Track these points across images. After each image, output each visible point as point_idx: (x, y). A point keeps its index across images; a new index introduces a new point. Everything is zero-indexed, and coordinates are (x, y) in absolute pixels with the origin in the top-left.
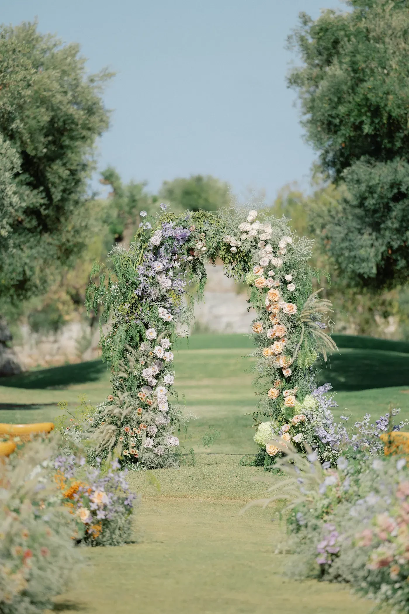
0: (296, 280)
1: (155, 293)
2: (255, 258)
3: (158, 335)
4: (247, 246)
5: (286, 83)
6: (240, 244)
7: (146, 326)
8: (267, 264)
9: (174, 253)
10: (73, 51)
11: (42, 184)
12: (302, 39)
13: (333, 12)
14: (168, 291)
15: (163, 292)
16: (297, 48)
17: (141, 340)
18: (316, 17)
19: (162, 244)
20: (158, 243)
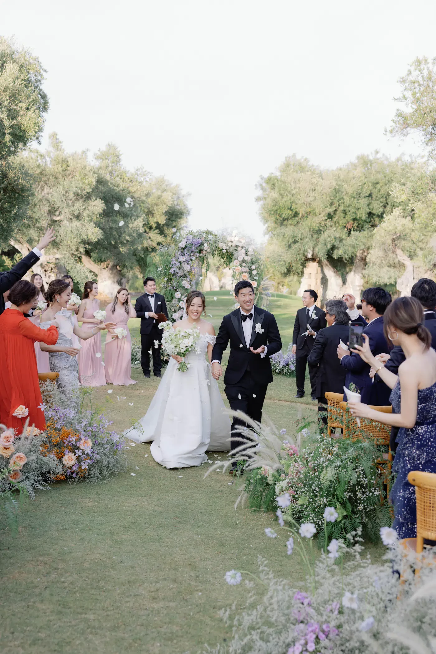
0: (257, 269)
1: (180, 273)
2: (235, 256)
3: (182, 295)
4: (231, 250)
5: (255, 200)
6: (228, 248)
7: (176, 291)
8: (242, 259)
9: (192, 252)
10: (178, 186)
11: (163, 234)
12: (261, 185)
13: (273, 173)
14: (188, 272)
15: (185, 272)
16: (259, 189)
17: (173, 298)
18: (266, 175)
19: (186, 247)
20: (183, 246)
